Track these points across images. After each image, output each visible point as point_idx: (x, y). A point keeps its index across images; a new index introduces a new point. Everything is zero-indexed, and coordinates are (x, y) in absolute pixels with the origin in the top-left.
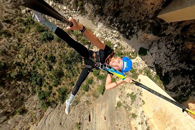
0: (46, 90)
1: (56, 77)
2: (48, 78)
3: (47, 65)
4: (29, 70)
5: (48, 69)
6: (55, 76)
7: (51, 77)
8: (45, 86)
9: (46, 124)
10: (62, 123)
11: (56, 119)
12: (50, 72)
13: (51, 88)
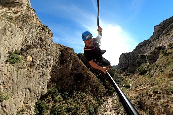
0: (57, 97)
1: (59, 111)
2: (63, 103)
3: (71, 108)
4: (74, 93)
5: (69, 107)
6: (61, 110)
7: (62, 107)
8: (60, 98)
9: (42, 83)
10: (28, 90)
11: (36, 89)
12: (66, 108)
13: (55, 102)
